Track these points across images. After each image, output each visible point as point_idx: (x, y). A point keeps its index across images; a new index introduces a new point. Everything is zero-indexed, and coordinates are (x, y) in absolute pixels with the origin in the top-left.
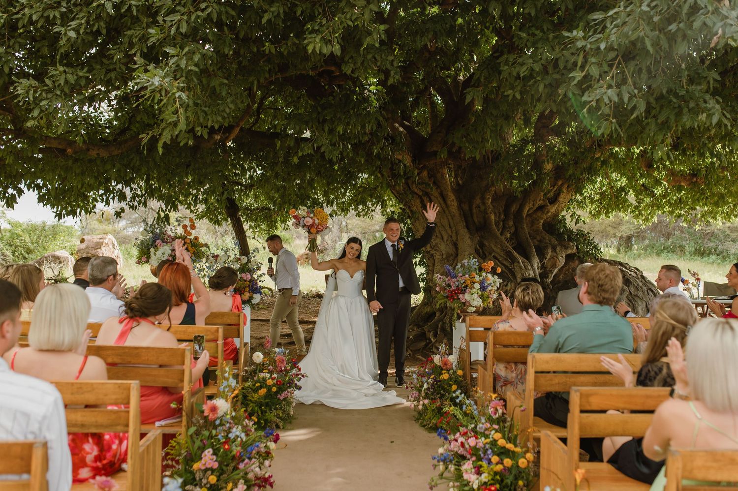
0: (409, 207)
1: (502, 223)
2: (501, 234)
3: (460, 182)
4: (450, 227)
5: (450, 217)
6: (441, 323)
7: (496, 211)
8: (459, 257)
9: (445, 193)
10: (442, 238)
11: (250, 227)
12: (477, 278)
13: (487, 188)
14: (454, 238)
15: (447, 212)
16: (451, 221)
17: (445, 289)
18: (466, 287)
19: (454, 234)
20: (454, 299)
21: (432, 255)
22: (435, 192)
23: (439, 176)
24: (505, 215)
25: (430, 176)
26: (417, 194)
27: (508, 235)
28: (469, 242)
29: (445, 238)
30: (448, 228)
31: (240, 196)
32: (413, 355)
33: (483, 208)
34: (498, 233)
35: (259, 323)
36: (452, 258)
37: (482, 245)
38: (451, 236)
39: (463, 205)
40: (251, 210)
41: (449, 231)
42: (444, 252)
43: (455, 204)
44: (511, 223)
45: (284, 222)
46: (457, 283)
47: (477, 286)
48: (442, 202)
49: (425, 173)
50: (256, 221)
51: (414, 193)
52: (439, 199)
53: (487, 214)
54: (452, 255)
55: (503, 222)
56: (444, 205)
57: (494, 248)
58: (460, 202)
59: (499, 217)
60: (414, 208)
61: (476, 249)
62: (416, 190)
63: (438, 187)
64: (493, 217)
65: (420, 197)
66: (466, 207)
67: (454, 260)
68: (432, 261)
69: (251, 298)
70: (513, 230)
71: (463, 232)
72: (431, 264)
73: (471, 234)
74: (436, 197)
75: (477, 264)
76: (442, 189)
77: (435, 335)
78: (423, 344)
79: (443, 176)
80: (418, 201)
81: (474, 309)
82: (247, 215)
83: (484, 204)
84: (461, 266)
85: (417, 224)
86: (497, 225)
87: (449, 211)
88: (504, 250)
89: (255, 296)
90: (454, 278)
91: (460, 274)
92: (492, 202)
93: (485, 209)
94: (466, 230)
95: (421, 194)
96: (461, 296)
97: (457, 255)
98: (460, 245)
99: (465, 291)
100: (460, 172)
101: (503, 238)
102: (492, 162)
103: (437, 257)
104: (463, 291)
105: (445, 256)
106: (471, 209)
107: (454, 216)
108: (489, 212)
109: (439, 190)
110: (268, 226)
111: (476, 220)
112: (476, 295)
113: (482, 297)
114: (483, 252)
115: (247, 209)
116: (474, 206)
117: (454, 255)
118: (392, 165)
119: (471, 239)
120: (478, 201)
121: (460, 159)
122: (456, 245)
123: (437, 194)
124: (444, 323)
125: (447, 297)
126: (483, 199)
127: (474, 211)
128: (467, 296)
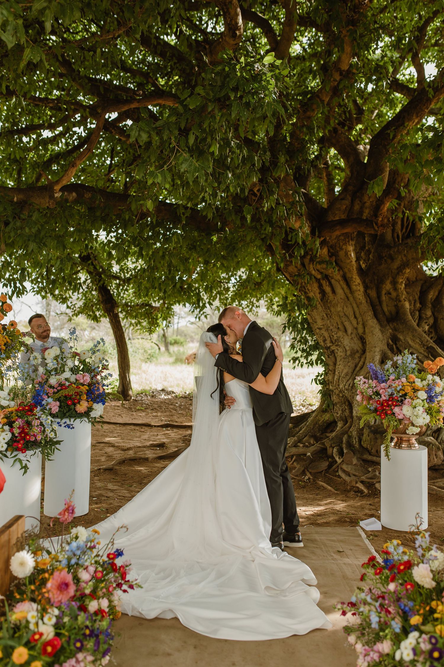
0: (305, 293)
1: (417, 313)
2: (418, 325)
3: (363, 266)
4: (355, 317)
5: (355, 305)
6: (346, 436)
7: (411, 298)
8: (368, 354)
9: (348, 275)
10: (346, 331)
11: (131, 324)
12: (419, 383)
13: (400, 270)
14: (360, 331)
15: (351, 299)
16: (356, 309)
17: (370, 398)
18: (405, 395)
19: (360, 327)
20: (386, 414)
21: (333, 352)
22: (336, 275)
23: (342, 254)
24: (420, 303)
25: (331, 254)
26: (315, 277)
27: (427, 328)
28: (380, 336)
29: (349, 331)
30: (352, 318)
31: (118, 290)
32: (314, 481)
33: (394, 294)
34: (415, 324)
35: (133, 427)
36: (358, 355)
37: (395, 339)
38: (356, 329)
39: (369, 291)
40: (130, 306)
41: (354, 322)
42: (347, 348)
43: (361, 288)
44: (429, 313)
45: (165, 319)
46: (390, 390)
47: (423, 395)
48: (345, 286)
49: (325, 251)
50: (136, 317)
51: (310, 274)
52: (342, 283)
53: (400, 301)
54: (358, 351)
55: (420, 311)
56: (347, 291)
57: (410, 342)
58: (366, 287)
59: (414, 305)
60: (311, 295)
61: (388, 345)
62: (313, 272)
63: (341, 268)
64: (407, 305)
65: (318, 280)
66: (373, 293)
67: (360, 358)
68: (333, 359)
69: (90, 409)
70: (431, 321)
71: (372, 322)
72: (331, 363)
73: (381, 325)
74: (339, 282)
75: (415, 361)
76: (346, 270)
77: (341, 453)
78: (324, 465)
79: (347, 254)
80: (316, 285)
81: (418, 430)
82: (127, 312)
83: (395, 289)
84: (392, 366)
85: (315, 313)
86: (412, 314)
87: (353, 298)
88: (424, 345)
89: (95, 406)
90: (383, 382)
91: (392, 377)
92: (405, 288)
93: (398, 296)
94: (375, 321)
95: (319, 276)
96: (396, 410)
97: (364, 351)
98: (369, 339)
99: (402, 401)
100: (362, 254)
101: (420, 330)
102: (402, 240)
103: (340, 353)
104: (400, 403)
105: (349, 353)
106: (379, 296)
107: (361, 303)
108: (402, 299)
109: (341, 272)
110: (149, 323)
111: (385, 309)
112: (421, 409)
113: (429, 411)
114: (397, 348)
115: (126, 305)
116: (384, 292)
117: (360, 351)
118: (287, 234)
119: (382, 332)
120: (388, 286)
121: (377, 224)
122: (362, 340)
123: (339, 277)
124: (350, 437)
125: (376, 410)
126: (394, 283)
127: (384, 298)
128: (406, 410)
